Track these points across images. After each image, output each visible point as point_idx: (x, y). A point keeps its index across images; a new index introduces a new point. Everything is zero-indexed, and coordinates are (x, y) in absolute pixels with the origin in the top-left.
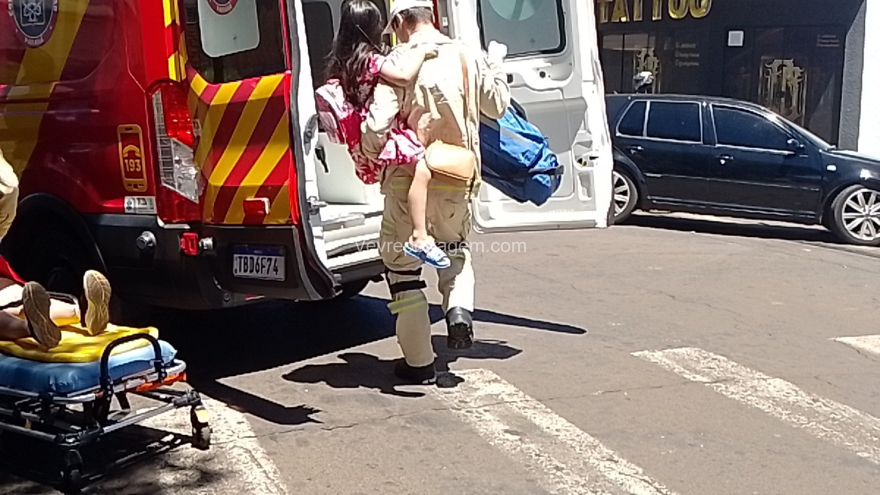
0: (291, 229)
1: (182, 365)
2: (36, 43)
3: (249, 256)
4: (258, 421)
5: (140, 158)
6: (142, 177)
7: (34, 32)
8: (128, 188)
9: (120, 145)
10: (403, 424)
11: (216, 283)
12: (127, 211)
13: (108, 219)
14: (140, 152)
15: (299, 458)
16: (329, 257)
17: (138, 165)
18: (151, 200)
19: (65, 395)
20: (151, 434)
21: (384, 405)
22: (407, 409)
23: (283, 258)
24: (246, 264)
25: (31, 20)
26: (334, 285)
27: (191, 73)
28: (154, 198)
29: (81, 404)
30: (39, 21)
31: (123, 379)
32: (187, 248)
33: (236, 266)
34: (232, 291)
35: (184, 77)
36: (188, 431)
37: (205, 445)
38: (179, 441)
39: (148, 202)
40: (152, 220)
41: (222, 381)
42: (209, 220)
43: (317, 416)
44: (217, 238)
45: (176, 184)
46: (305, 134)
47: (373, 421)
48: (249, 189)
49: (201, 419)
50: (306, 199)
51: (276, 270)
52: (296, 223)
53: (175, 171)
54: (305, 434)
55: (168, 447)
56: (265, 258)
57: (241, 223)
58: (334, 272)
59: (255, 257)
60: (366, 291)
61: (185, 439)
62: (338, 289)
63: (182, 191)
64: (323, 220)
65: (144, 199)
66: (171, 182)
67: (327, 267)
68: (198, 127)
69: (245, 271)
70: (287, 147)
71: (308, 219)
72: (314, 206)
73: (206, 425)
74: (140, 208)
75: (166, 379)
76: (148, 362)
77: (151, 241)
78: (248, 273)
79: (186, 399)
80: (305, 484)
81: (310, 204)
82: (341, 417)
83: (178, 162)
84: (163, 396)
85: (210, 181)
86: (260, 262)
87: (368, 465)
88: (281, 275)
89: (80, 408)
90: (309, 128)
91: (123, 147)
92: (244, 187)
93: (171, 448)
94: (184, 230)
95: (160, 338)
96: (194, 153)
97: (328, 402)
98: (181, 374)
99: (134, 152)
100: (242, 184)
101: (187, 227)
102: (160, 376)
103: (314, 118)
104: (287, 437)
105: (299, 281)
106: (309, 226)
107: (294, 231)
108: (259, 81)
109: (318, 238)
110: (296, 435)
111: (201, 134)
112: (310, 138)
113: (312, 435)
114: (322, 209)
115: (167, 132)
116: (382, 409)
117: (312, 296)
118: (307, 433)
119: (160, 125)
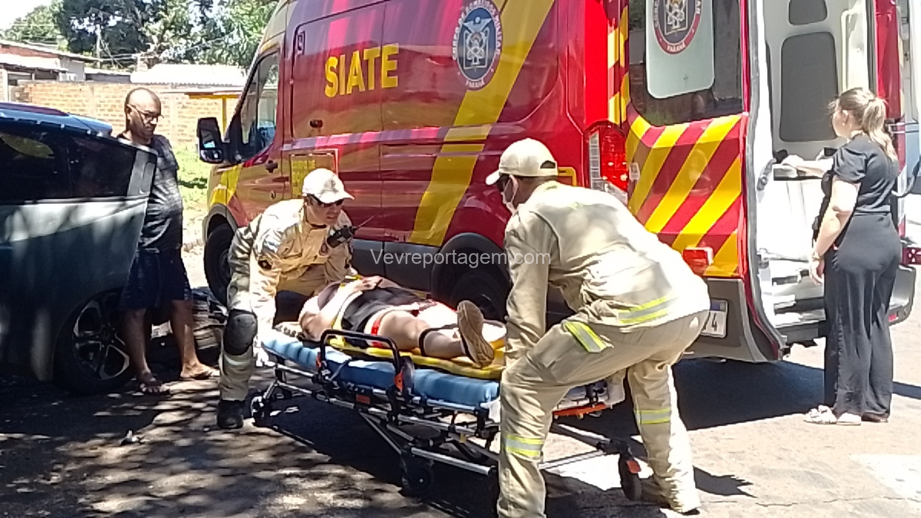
0: (737, 282)
2: (478, 85)
7: (476, 75)
10: (851, 510)
16: (777, 313)
21: (825, 486)
22: (854, 494)
23: (726, 313)
25: (473, 63)
26: (781, 347)
27: (631, 117)
30: (481, 65)
35: (624, 120)
43: (750, 489)
46: (760, 180)
47: (815, 503)
48: (690, 238)
50: (756, 251)
51: (715, 326)
52: (742, 276)
54: (737, 507)
58: (781, 330)
62: (784, 352)
64: (771, 273)
67: (773, 323)
68: (636, 172)
70: (738, 193)
71: (758, 273)
72: (765, 259)
81: (760, 256)
82: (776, 493)
88: (721, 331)
90: (764, 174)
92: (683, 235)
96: (629, 198)
97: (760, 474)
100: (683, 232)
103: (770, 164)
104: (718, 508)
105: (741, 338)
106: (757, 280)
107: (739, 285)
108: (710, 123)
109: (766, 293)
110: (728, 507)
111: (638, 179)
112: (764, 184)
113: (746, 509)
114: (771, 263)
115: (602, 176)
116: (825, 490)
117: (755, 357)
118: (740, 507)
119: (595, 168)
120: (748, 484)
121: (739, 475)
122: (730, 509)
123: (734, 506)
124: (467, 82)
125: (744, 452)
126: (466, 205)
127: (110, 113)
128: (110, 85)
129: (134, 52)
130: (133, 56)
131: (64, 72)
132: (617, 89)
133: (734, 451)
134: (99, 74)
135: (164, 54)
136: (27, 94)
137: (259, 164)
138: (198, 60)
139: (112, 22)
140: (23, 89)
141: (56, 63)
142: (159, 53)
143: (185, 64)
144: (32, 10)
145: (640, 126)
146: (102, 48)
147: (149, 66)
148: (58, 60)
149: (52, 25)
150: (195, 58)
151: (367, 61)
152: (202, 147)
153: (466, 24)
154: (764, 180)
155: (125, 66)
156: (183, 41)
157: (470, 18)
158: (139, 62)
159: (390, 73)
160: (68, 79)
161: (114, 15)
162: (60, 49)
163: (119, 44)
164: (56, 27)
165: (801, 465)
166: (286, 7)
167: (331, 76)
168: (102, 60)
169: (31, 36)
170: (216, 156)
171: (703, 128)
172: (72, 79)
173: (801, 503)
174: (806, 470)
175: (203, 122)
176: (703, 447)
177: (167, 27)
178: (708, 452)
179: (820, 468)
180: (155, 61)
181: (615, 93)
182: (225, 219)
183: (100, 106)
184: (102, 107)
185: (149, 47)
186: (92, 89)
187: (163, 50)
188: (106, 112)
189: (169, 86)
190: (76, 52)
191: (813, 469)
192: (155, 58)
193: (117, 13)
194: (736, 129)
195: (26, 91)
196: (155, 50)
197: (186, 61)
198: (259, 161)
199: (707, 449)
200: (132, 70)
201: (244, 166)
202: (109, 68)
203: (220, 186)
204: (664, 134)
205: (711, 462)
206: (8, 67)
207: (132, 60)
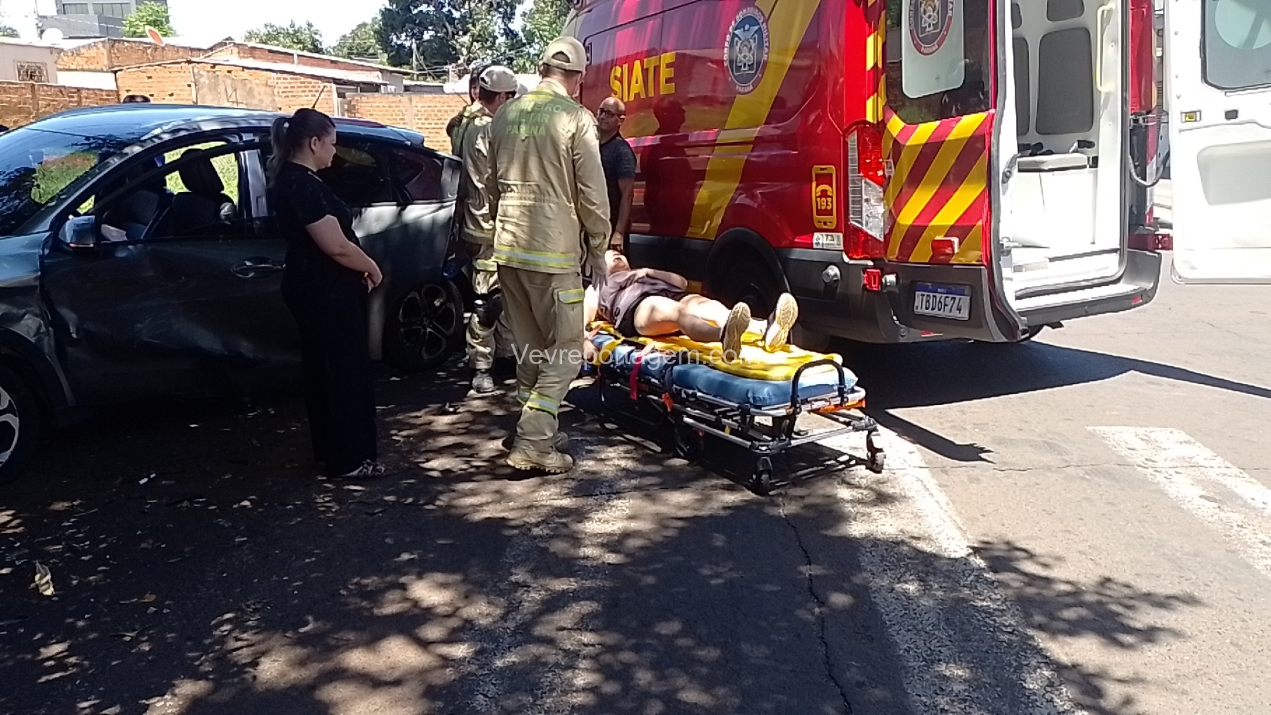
0: (981, 269)
1: (862, 393)
2: (747, 90)
3: (931, 294)
4: (929, 453)
5: (832, 197)
6: (832, 215)
7: (744, 80)
8: (817, 225)
9: (814, 184)
10: (1081, 475)
11: (895, 318)
12: (815, 246)
13: (797, 254)
14: (832, 191)
15: (971, 493)
16: (1018, 298)
17: (829, 203)
18: (838, 237)
19: (759, 407)
20: (827, 452)
21: (1060, 454)
22: (1086, 461)
23: (968, 298)
24: (928, 301)
25: (743, 69)
26: (1021, 328)
27: (887, 116)
28: (841, 235)
29: (770, 418)
30: (750, 70)
31: (809, 399)
32: (870, 283)
33: (917, 302)
34: (909, 325)
35: (880, 119)
36: (863, 454)
37: (878, 470)
38: (853, 462)
39: (835, 239)
40: (838, 255)
41: (891, 411)
42: (893, 257)
43: (989, 456)
44: (900, 275)
45: (864, 222)
46: (1004, 174)
47: (1049, 468)
48: (938, 229)
49: (877, 445)
50: (999, 241)
51: (959, 310)
52: (985, 263)
53: (864, 209)
54: (977, 472)
55: (843, 466)
56: (948, 297)
57: (927, 261)
58: (1022, 314)
59: (938, 296)
60: (1038, 338)
61: (860, 461)
62: (1023, 332)
63: (871, 229)
64: (1014, 260)
65: (832, 236)
66: (860, 220)
67: (1014, 309)
68: (891, 168)
69: (927, 308)
70: (982, 186)
71: (1000, 260)
72: (1007, 247)
73: (881, 450)
74: (827, 244)
75: (847, 404)
76: (833, 386)
77: (836, 275)
78: (929, 311)
79: (864, 424)
80: (978, 519)
81: (1003, 245)
82: (1014, 460)
83: (867, 200)
84: (842, 419)
85: (898, 219)
86: (942, 300)
87: (1044, 510)
88: (965, 314)
89: (768, 422)
90: (1009, 167)
91: (817, 186)
92: (933, 226)
93: (847, 467)
94: (867, 267)
95: (843, 365)
96: (884, 192)
97: (1000, 443)
98: (860, 401)
99: (826, 191)
100: (932, 223)
101: (870, 263)
102: (842, 400)
103: (1014, 158)
104: (959, 473)
105: (983, 321)
106: (999, 267)
107: (983, 272)
108: (958, 121)
109: (1007, 279)
110: (967, 471)
111: (892, 175)
112: (1008, 178)
113: (983, 473)
114: (1014, 251)
115: (859, 173)
116: (1059, 457)
117: (996, 338)
119: (853, 165)
120: (988, 451)
121: (980, 444)
122: (968, 473)
123: (972, 470)
124: (737, 87)
125: (987, 424)
126: (736, 203)
127: (426, 122)
128: (425, 96)
129: (446, 64)
130: (446, 68)
131: (385, 85)
132: (875, 90)
133: (979, 422)
134: (416, 85)
136: (355, 105)
139: (426, 36)
140: (350, 101)
141: (378, 76)
144: (355, 27)
145: (896, 125)
146: (417, 61)
148: (380, 74)
149: (374, 41)
151: (647, 69)
153: (736, 32)
154: (1008, 173)
155: (439, 77)
156: (489, 52)
157: (740, 26)
158: (450, 72)
159: (668, 81)
160: (389, 91)
161: (427, 29)
162: (381, 63)
163: (432, 57)
164: (377, 43)
165: (1040, 436)
166: (574, 20)
167: (615, 85)
168: (418, 73)
169: (355, 51)
171: (952, 125)
172: (393, 91)
173: (1036, 468)
174: (1044, 439)
176: (950, 419)
177: (475, 39)
178: (953, 424)
179: (1057, 438)
181: (873, 94)
183: (417, 115)
184: (420, 117)
185: (459, 59)
186: (411, 100)
187: (471, 61)
188: (423, 121)
190: (395, 66)
191: (1051, 439)
193: (430, 28)
194: (983, 126)
195: (353, 103)
196: (464, 61)
199: (952, 421)
200: (444, 81)
202: (424, 80)
204: (917, 131)
205: (955, 432)
206: (336, 81)
207: (444, 71)
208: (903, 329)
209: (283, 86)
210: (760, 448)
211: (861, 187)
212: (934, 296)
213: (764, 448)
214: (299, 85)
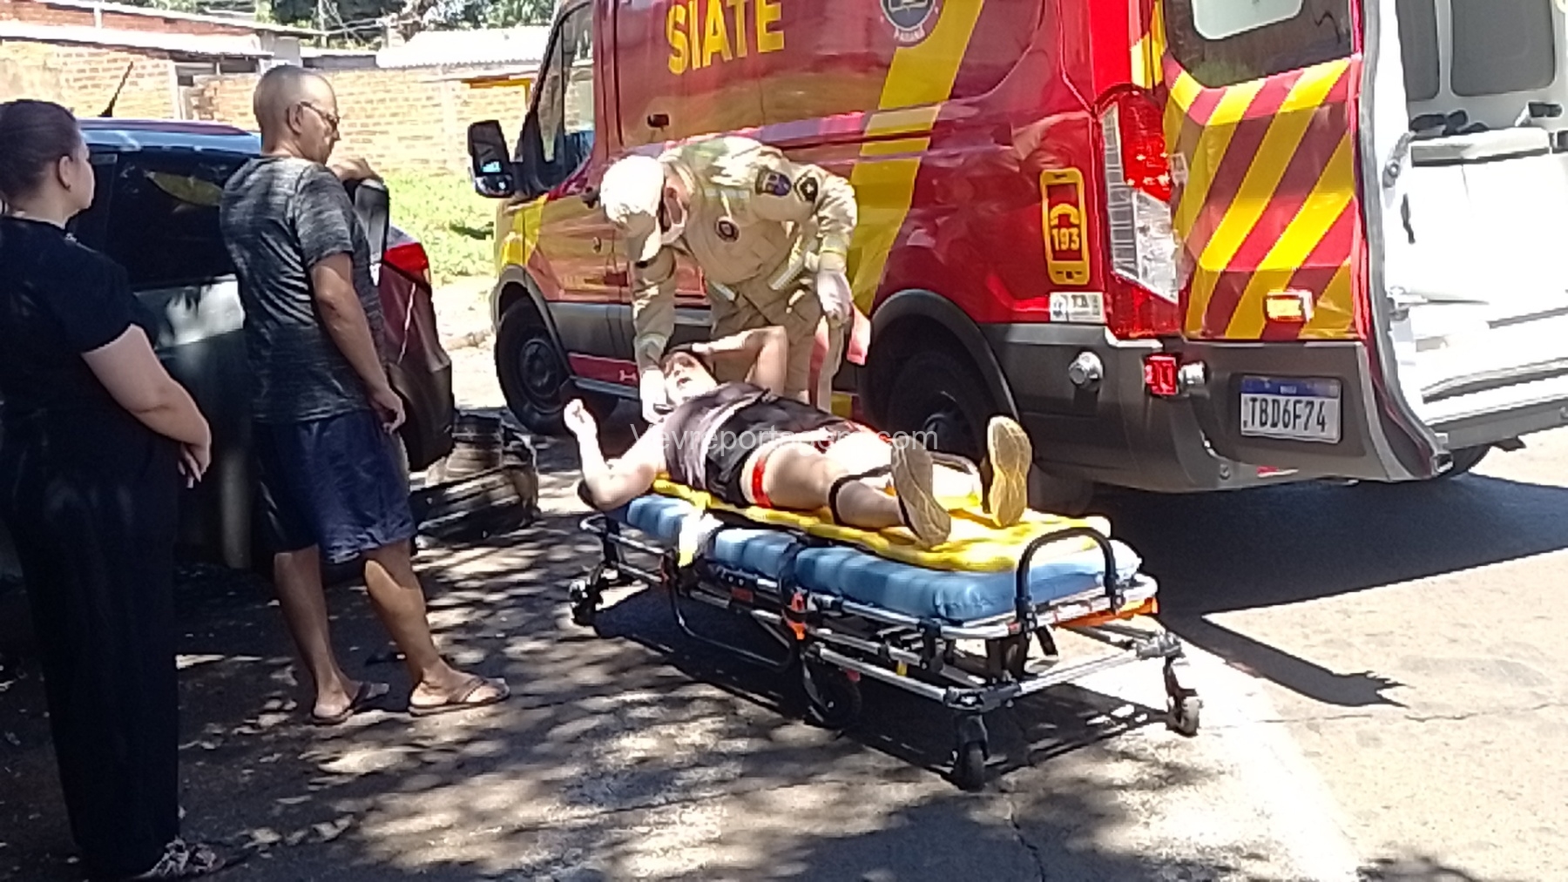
0: (1355, 348)
1: (1150, 586)
3: (1270, 398)
5: (1078, 226)
6: (1080, 258)
7: (909, 19)
8: (1056, 280)
9: (1045, 204)
11: (1207, 444)
12: (1053, 318)
13: (1022, 333)
14: (1078, 215)
15: (1364, 767)
16: (1427, 400)
17: (1075, 238)
18: (1095, 300)
19: (958, 624)
20: (1093, 701)
23: (1337, 401)
24: (1264, 411)
26: (1436, 452)
27: (1170, 74)
28: (1100, 295)
29: (982, 642)
30: (917, 2)
31: (1052, 603)
32: (1157, 383)
33: (1245, 414)
34: (1235, 458)
35: (1158, 80)
36: (1160, 700)
37: (1190, 729)
38: (1143, 717)
40: (1096, 332)
41: (1214, 618)
42: (1196, 333)
43: (1395, 694)
44: (1211, 365)
45: (1140, 270)
46: (1387, 170)
47: (1508, 711)
48: (1274, 275)
49: (1184, 683)
50: (1385, 293)
51: (1322, 423)
52: (1363, 336)
53: (1139, 247)
54: (1374, 725)
55: (1124, 726)
56: (1299, 402)
57: (1257, 337)
58: (1438, 427)
59: (1282, 399)
61: (1155, 716)
62: (1443, 460)
64: (1415, 329)
65: (1083, 298)
66: (1131, 266)
67: (1423, 418)
68: (1182, 168)
69: (1263, 424)
70: (1348, 196)
71: (1389, 329)
72: (1401, 304)
73: (1192, 693)
74: (1076, 313)
75: (1126, 608)
76: (1094, 576)
77: (1093, 371)
78: (1268, 429)
79: (1156, 645)
81: (1391, 300)
82: (1442, 699)
83: (1144, 230)
84: (1115, 637)
85: (1202, 263)
86: (1291, 408)
88: (1332, 433)
89: (979, 649)
90: (1394, 157)
91: (1051, 207)
92: (1264, 272)
93: (1130, 728)
94: (1151, 352)
95: (1113, 537)
96: (1173, 213)
97: (1415, 669)
98: (1148, 601)
99: (1067, 216)
100: (1262, 267)
101: (1155, 344)
102: (1112, 602)
103: (1404, 140)
104: (1339, 728)
105: (1365, 443)
106: (1389, 341)
107: (1358, 351)
108: (1298, 77)
109: (1404, 363)
110: (1356, 725)
111: (1185, 181)
112: (1395, 176)
113: (1387, 727)
114: (1413, 311)
115: (1126, 179)
116: (1527, 689)
117: (1389, 473)
118: (1377, 723)
119: (1114, 166)
120: (1396, 684)
121: (1380, 672)
122: (1359, 729)
123: (1366, 723)
124: (897, 34)
125: (1391, 632)
126: (909, 243)
128: (341, 74)
129: (380, 15)
130: (380, 22)
131: (267, 57)
132: (1146, 28)
133: (1375, 631)
134: (326, 56)
135: (431, 14)
136: (211, 98)
137: (573, 193)
138: (485, 20)
140: (203, 91)
142: (421, 15)
143: (464, 28)
145: (1185, 89)
146: (327, 12)
147: (407, 38)
148: (254, 37)
150: (480, 18)
151: (733, 8)
152: (478, 172)
154: (1394, 170)
155: (367, 40)
158: (391, 33)
159: (771, 27)
162: (259, 18)
163: (353, 4)
165: (1489, 650)
167: (679, 40)
168: (327, 33)
170: (502, 185)
171: (1288, 86)
173: (1484, 713)
174: (1499, 658)
175: (478, 128)
176: (1322, 628)
178: (1328, 636)
179: (1523, 653)
180: (415, 27)
181: (1143, 34)
182: (526, 289)
187: (427, 9)
189: (439, 70)
190: (284, 23)
191: (1510, 656)
192: (415, 23)
194: (1342, 85)
195: (207, 94)
196: (414, 8)
197: (466, 24)
198: (572, 188)
199: (1327, 631)
200: (378, 45)
201: (549, 199)
202: (342, 45)
203: (512, 235)
204: (1223, 101)
205: (1332, 652)
206: (176, 55)
207: (377, 29)
208: (1224, 464)
209: (75, 68)
210: (964, 700)
211: (1131, 205)
212: (1274, 401)
213: (969, 700)
214: (106, 65)
